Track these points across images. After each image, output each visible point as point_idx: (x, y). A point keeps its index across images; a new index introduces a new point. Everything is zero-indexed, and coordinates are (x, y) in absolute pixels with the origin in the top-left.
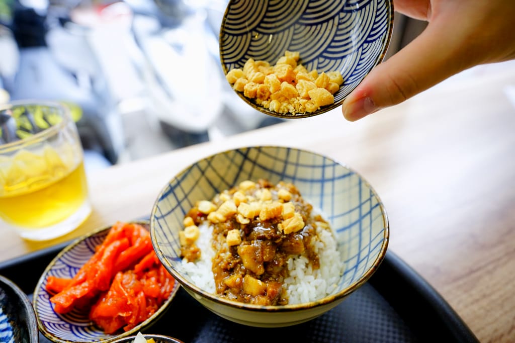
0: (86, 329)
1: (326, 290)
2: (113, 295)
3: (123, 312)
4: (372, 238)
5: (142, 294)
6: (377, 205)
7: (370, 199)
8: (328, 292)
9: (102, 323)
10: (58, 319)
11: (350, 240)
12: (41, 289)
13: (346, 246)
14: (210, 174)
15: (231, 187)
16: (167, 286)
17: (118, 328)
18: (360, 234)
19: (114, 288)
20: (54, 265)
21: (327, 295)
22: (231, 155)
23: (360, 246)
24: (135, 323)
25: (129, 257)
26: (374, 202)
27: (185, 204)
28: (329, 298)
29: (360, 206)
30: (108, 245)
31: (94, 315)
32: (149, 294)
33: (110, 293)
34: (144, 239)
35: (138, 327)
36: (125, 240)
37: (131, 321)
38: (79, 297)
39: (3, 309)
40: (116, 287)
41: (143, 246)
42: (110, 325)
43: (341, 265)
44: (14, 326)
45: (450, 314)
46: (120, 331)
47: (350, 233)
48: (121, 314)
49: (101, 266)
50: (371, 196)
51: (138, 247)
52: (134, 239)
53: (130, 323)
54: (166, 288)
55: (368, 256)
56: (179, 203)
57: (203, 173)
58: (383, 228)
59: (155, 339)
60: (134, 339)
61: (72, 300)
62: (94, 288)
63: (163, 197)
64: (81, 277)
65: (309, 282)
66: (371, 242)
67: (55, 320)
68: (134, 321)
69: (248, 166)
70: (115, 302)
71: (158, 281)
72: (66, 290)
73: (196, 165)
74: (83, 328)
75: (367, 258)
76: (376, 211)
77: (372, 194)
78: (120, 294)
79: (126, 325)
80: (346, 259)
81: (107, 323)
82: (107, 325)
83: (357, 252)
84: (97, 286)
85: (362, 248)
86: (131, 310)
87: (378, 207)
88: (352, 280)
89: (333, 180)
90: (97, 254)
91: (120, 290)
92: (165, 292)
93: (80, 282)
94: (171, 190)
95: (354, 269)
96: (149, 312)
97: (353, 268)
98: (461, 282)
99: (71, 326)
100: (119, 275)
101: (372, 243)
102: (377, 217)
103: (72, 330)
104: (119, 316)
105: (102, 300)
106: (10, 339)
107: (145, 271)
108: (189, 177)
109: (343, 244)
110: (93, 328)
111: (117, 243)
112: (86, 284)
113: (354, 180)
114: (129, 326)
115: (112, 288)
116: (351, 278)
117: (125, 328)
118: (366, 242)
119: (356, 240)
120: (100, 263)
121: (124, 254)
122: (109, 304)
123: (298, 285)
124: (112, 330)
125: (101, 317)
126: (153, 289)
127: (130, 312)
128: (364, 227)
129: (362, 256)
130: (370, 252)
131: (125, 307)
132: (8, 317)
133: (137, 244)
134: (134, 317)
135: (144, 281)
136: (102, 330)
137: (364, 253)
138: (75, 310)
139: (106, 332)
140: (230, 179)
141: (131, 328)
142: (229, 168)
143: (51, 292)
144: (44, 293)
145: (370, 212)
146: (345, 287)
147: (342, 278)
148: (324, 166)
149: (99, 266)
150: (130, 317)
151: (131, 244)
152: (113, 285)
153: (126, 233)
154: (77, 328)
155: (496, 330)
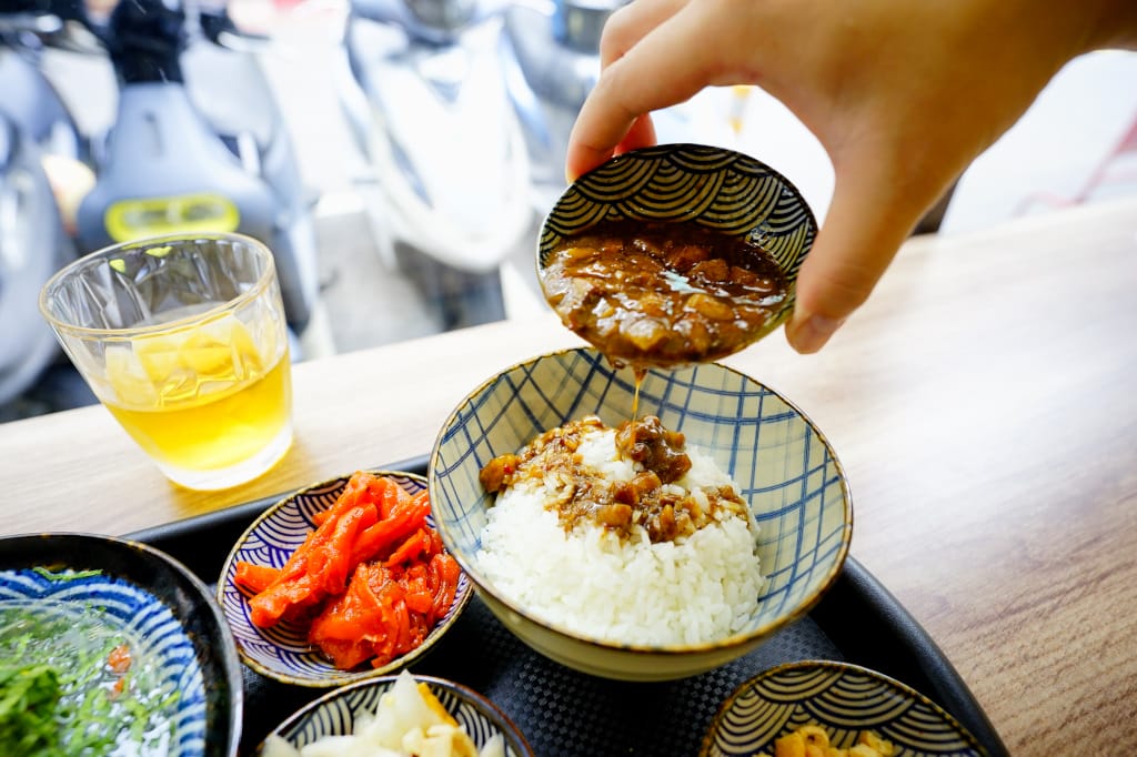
0: (302, 657)
1: (731, 624)
2: (353, 605)
3: (372, 635)
4: (822, 539)
5: (402, 605)
6: (836, 479)
7: (824, 466)
8: (735, 628)
9: (332, 651)
10: (257, 637)
11: (781, 537)
12: (228, 583)
13: (773, 547)
14: (528, 395)
15: (564, 421)
16: (444, 595)
17: (359, 661)
18: (801, 528)
19: (356, 590)
20: (244, 543)
21: (733, 632)
22: (569, 360)
23: (798, 551)
24: (391, 655)
25: (379, 539)
26: (831, 473)
27: (482, 449)
28: (737, 638)
29: (804, 477)
30: (341, 513)
31: (318, 636)
32: (414, 606)
33: (348, 600)
34: (404, 507)
35: (399, 662)
36: (372, 507)
37: (385, 651)
38: (295, 601)
39: (173, 611)
40: (359, 590)
41: (403, 520)
42: (347, 654)
43: (761, 581)
44: (194, 639)
45: (953, 683)
46: (364, 666)
47: (782, 524)
48: (369, 638)
49: (332, 550)
50: (826, 461)
51: (394, 521)
52: (386, 505)
53: (383, 654)
54: (442, 597)
55: (811, 570)
56: (472, 447)
57: (516, 392)
58: (842, 523)
59: (430, 685)
60: (394, 681)
61: (284, 606)
62: (320, 588)
63: (447, 437)
64: (296, 568)
65: (702, 608)
66: (818, 545)
67: (254, 638)
68: (391, 650)
69: (599, 382)
70: (359, 616)
71: (429, 584)
72: (272, 588)
73: (504, 375)
74: (297, 655)
75: (808, 575)
76: (833, 491)
77: (829, 457)
78: (367, 602)
79: (375, 657)
80: (770, 571)
81: (342, 651)
82: (342, 655)
83: (793, 561)
84: (324, 585)
85: (801, 555)
86: (385, 632)
87: (837, 484)
88: (779, 611)
89: (758, 421)
90: (323, 528)
91: (368, 595)
92: (441, 605)
93: (297, 576)
94: (461, 422)
95: (785, 592)
96: (414, 638)
97: (783, 589)
98: (985, 630)
99: (278, 649)
100: (362, 568)
101: (820, 548)
102: (834, 502)
103: (280, 657)
104: (366, 642)
105: (332, 611)
106: (190, 660)
107: (406, 564)
108: (492, 397)
109: (768, 543)
110: (313, 656)
111: (359, 512)
112: (305, 580)
113: (798, 426)
114: (380, 658)
115: (350, 591)
116: (776, 609)
117: (374, 662)
118: (808, 544)
119: (792, 539)
120: (329, 546)
121: (370, 532)
122: (347, 618)
123: (682, 611)
124: (350, 663)
125: (331, 640)
126: (421, 600)
127: (385, 636)
128: (808, 515)
129: (800, 570)
130: (815, 564)
131: (376, 625)
132: (183, 624)
133: (392, 517)
134: (390, 644)
135: (404, 583)
136: (331, 662)
137: (804, 566)
138: (281, 624)
139: (339, 667)
140: (563, 405)
141: (384, 663)
142: (563, 384)
143: (246, 590)
144: (232, 589)
145: (822, 491)
146: (765, 622)
147: (762, 603)
148: (742, 395)
149: (329, 551)
150: (382, 644)
151: (380, 516)
152: (353, 585)
153: (372, 494)
154: (287, 653)
155: (1038, 721)
